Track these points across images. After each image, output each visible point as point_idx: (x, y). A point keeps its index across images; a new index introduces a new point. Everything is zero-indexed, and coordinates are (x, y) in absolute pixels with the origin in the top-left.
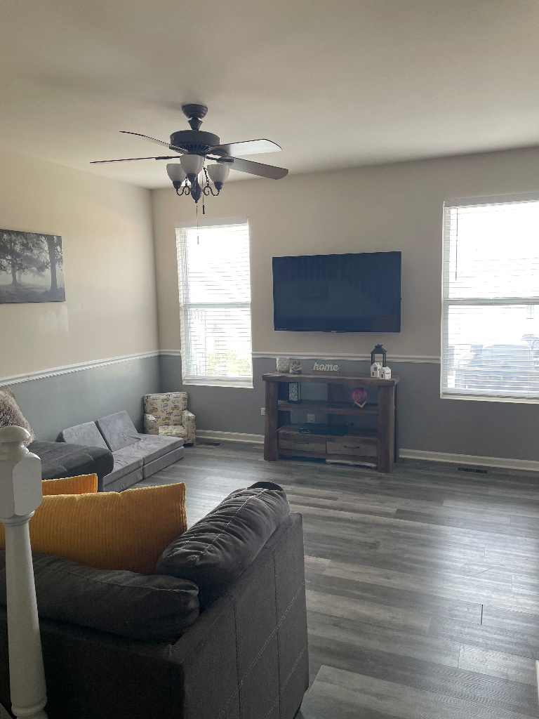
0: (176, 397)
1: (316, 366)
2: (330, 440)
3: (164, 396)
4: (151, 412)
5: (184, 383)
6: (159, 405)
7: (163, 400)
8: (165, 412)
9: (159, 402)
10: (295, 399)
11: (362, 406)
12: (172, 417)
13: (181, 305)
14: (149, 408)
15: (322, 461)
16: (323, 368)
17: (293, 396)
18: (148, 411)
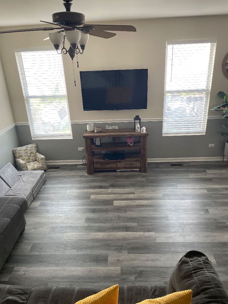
0: (30, 147)
1: (107, 127)
2: (119, 162)
3: (24, 148)
4: (19, 157)
5: (33, 139)
6: (23, 153)
7: (24, 151)
8: (27, 156)
9: (23, 152)
10: (99, 144)
11: (132, 145)
12: (31, 158)
13: (25, 97)
14: (17, 155)
15: (115, 171)
16: (111, 128)
17: (98, 143)
18: (17, 157)
